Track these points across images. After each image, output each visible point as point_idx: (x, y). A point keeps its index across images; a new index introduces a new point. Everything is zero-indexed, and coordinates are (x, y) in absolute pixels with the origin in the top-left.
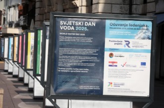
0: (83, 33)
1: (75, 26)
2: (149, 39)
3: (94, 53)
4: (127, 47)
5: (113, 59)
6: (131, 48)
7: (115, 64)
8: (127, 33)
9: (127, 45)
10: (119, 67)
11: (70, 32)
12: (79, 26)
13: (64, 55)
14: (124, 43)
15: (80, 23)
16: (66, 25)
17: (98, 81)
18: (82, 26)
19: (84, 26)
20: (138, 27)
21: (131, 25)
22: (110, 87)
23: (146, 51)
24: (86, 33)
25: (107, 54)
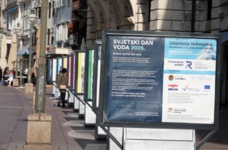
0: (139, 53)
1: (130, 46)
2: (213, 59)
3: (152, 75)
4: (189, 69)
5: (173, 82)
6: (194, 69)
7: (175, 88)
8: (189, 52)
9: (189, 66)
10: (180, 91)
11: (125, 52)
12: (134, 45)
13: (118, 77)
14: (185, 64)
15: (135, 42)
16: (120, 44)
17: (157, 107)
18: (138, 45)
19: (140, 45)
20: (201, 46)
21: (193, 44)
22: (170, 113)
23: (209, 73)
24: (143, 53)
25: (166, 76)
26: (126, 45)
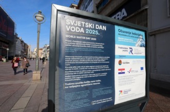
0: (94, 37)
1: (85, 28)
2: (144, 46)
3: (106, 61)
4: (131, 54)
7: (123, 71)
8: (131, 40)
9: (131, 51)
10: (127, 73)
12: (89, 28)
14: (129, 50)
15: (90, 25)
18: (92, 29)
19: (95, 29)
24: (97, 37)
25: (117, 61)
26: (80, 28)
